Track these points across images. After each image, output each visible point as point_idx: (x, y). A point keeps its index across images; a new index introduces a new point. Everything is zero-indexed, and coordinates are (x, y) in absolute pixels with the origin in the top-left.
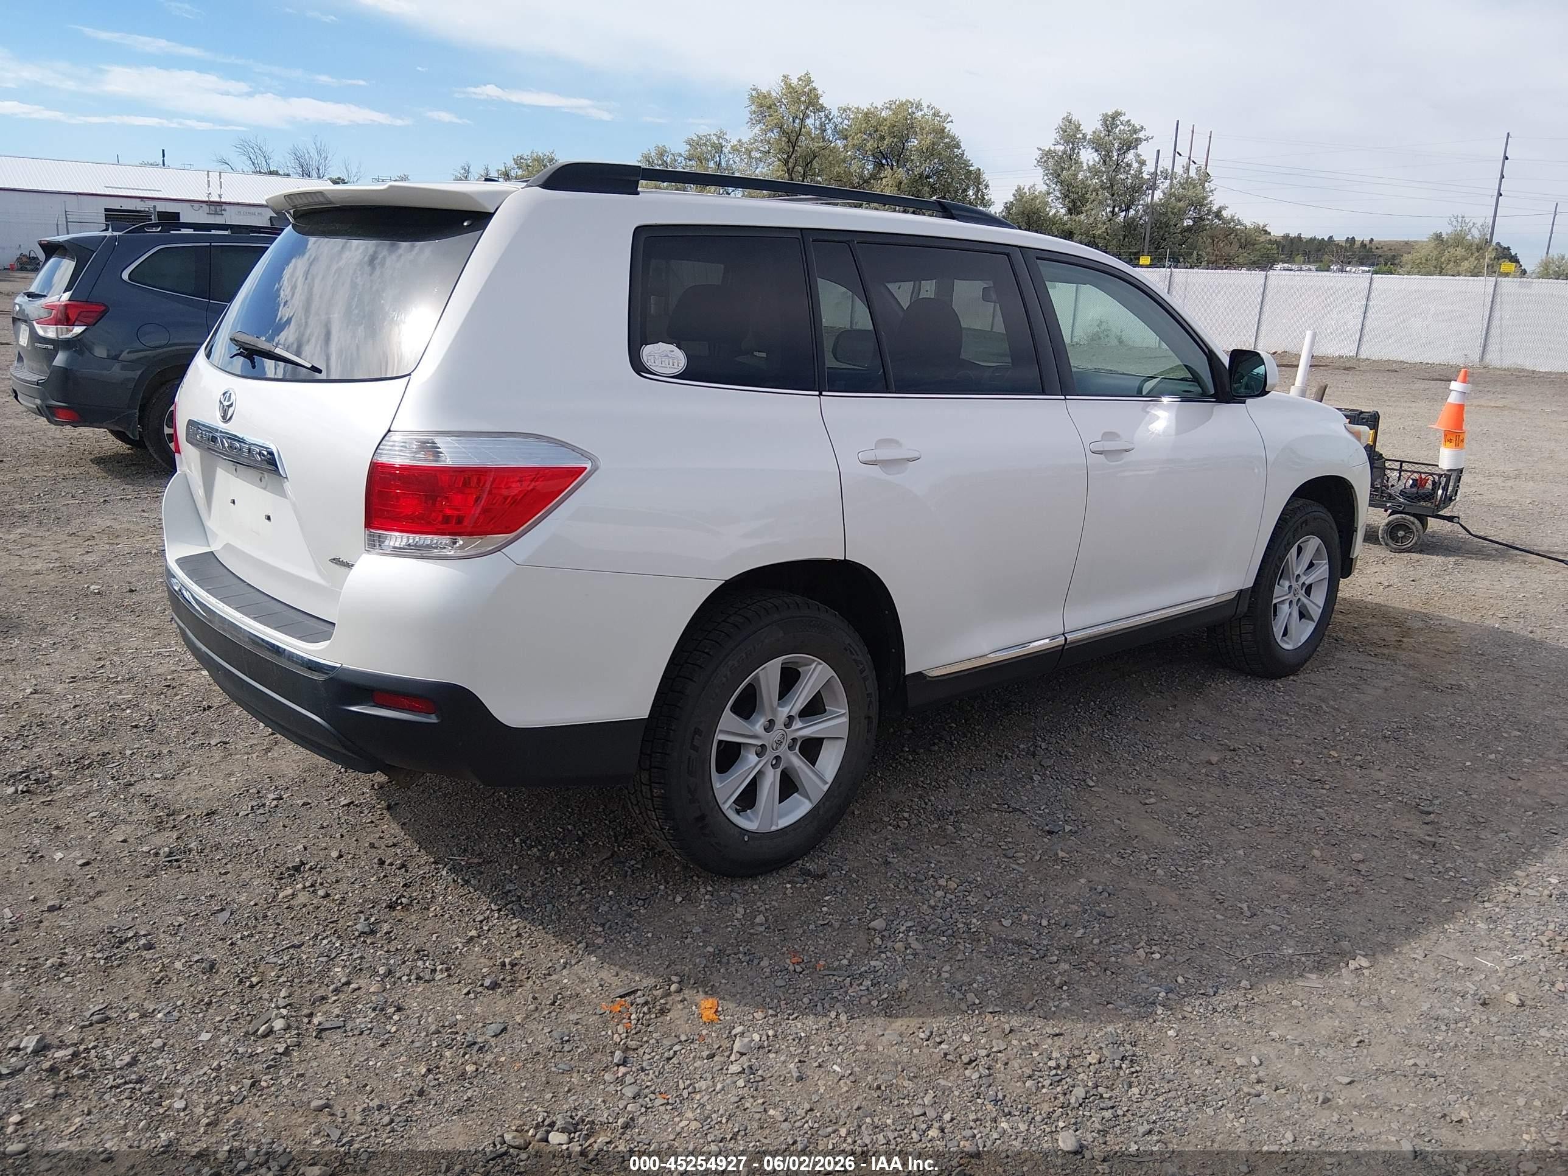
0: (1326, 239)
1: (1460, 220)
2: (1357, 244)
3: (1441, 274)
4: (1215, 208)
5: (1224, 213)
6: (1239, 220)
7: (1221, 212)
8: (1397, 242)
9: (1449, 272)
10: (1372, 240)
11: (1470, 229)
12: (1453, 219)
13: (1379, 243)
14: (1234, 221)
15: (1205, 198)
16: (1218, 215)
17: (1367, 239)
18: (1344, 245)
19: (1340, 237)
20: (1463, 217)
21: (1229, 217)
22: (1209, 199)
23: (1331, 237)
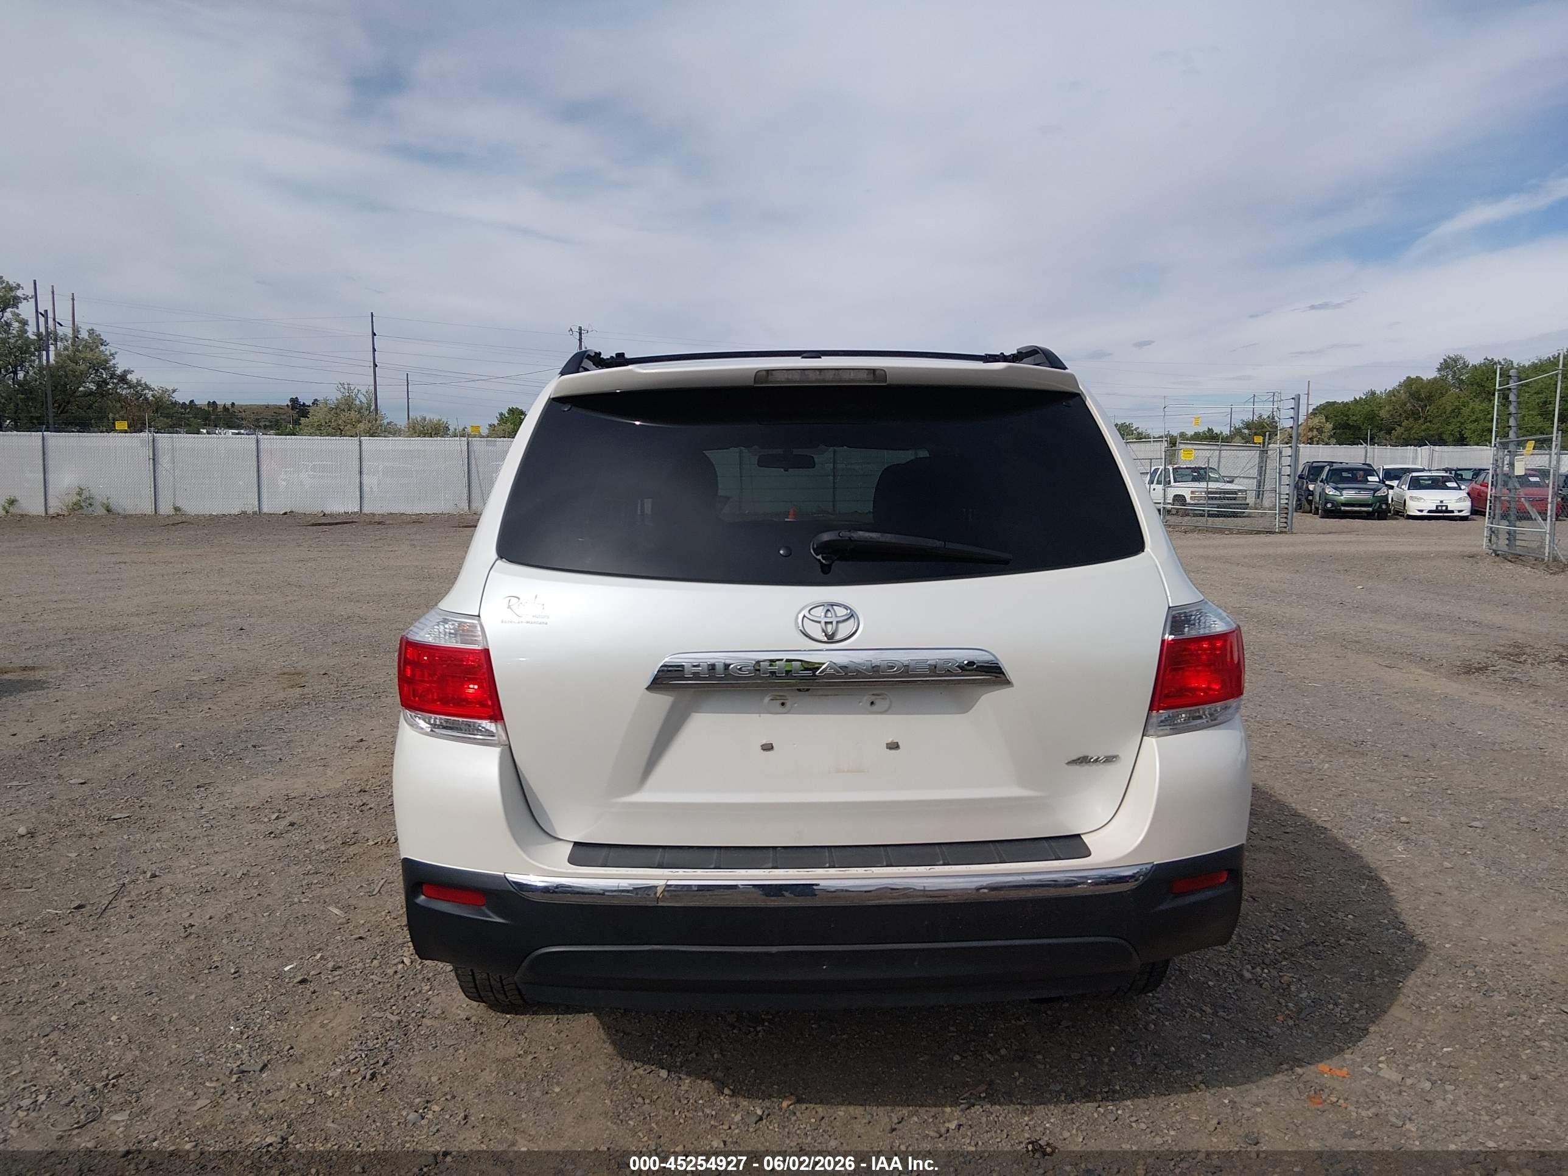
0: (187, 403)
1: (346, 386)
2: (220, 409)
3: (341, 435)
4: (118, 372)
5: (129, 377)
6: (146, 385)
7: (126, 376)
8: (258, 406)
9: (348, 433)
10: (233, 404)
11: (356, 395)
12: (340, 386)
13: (241, 406)
14: (140, 385)
15: (107, 361)
16: (123, 378)
17: (229, 403)
18: (206, 408)
19: (201, 401)
20: (349, 384)
21: (135, 381)
22: (111, 363)
23: (192, 401)
